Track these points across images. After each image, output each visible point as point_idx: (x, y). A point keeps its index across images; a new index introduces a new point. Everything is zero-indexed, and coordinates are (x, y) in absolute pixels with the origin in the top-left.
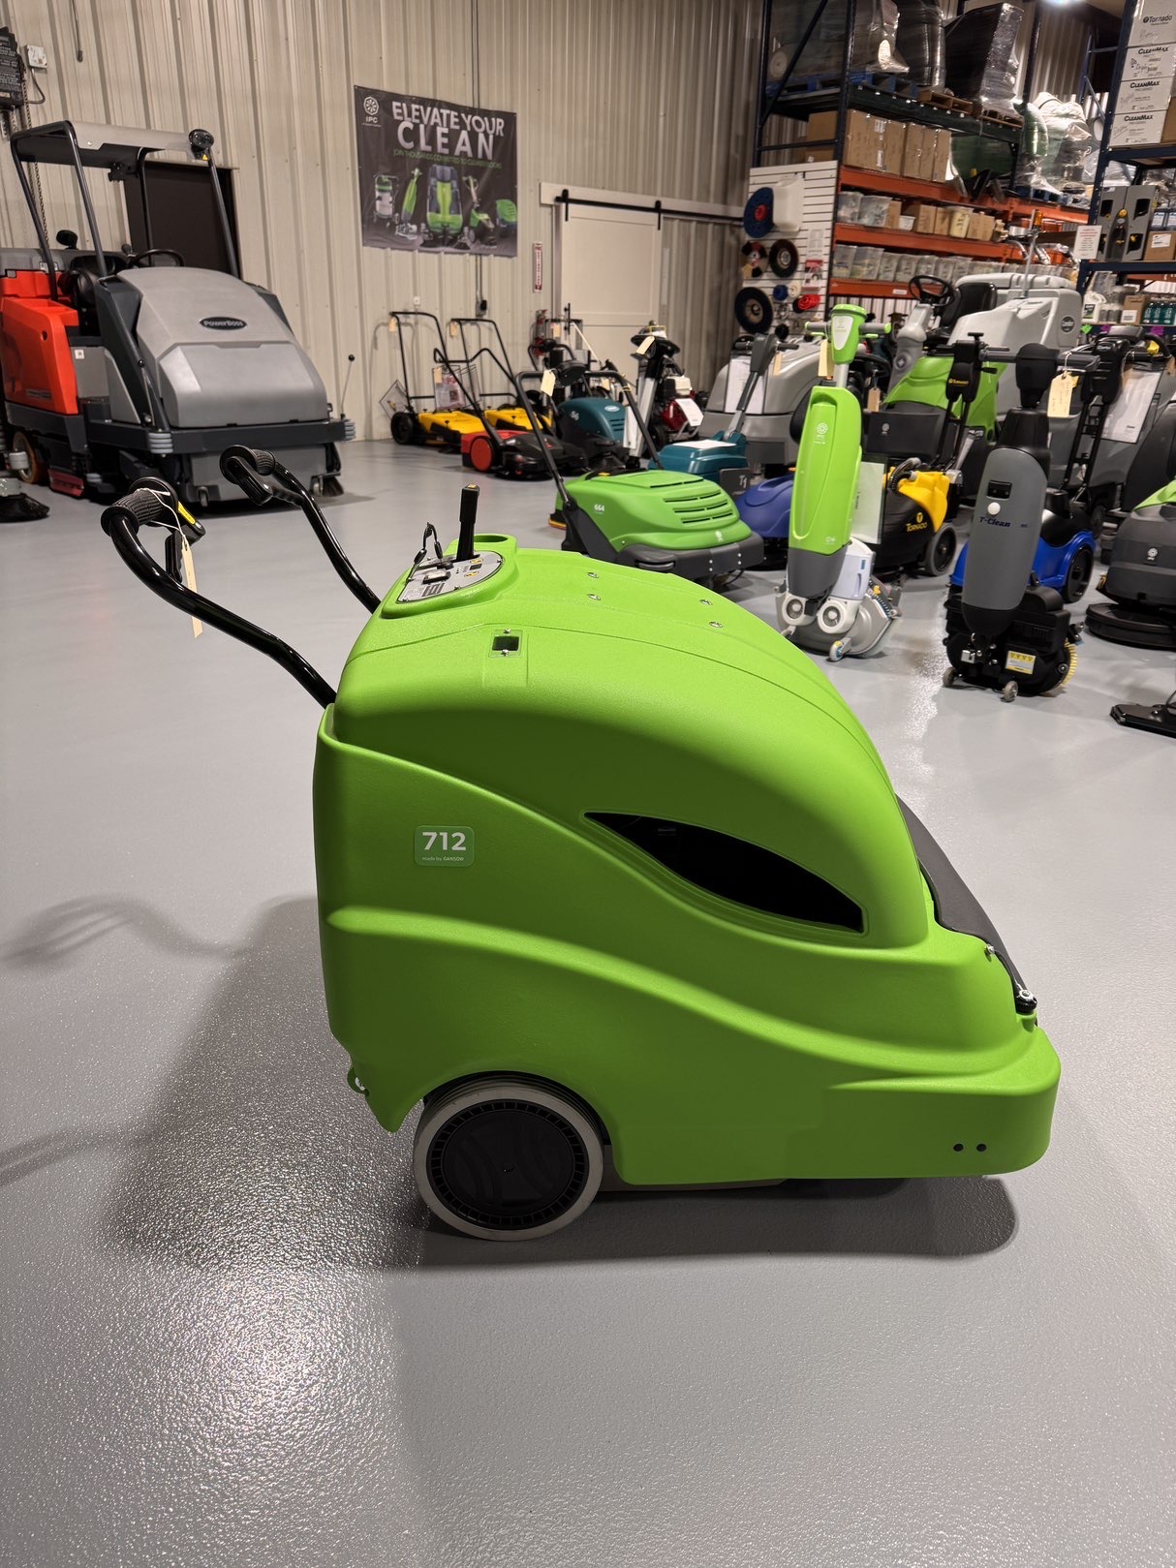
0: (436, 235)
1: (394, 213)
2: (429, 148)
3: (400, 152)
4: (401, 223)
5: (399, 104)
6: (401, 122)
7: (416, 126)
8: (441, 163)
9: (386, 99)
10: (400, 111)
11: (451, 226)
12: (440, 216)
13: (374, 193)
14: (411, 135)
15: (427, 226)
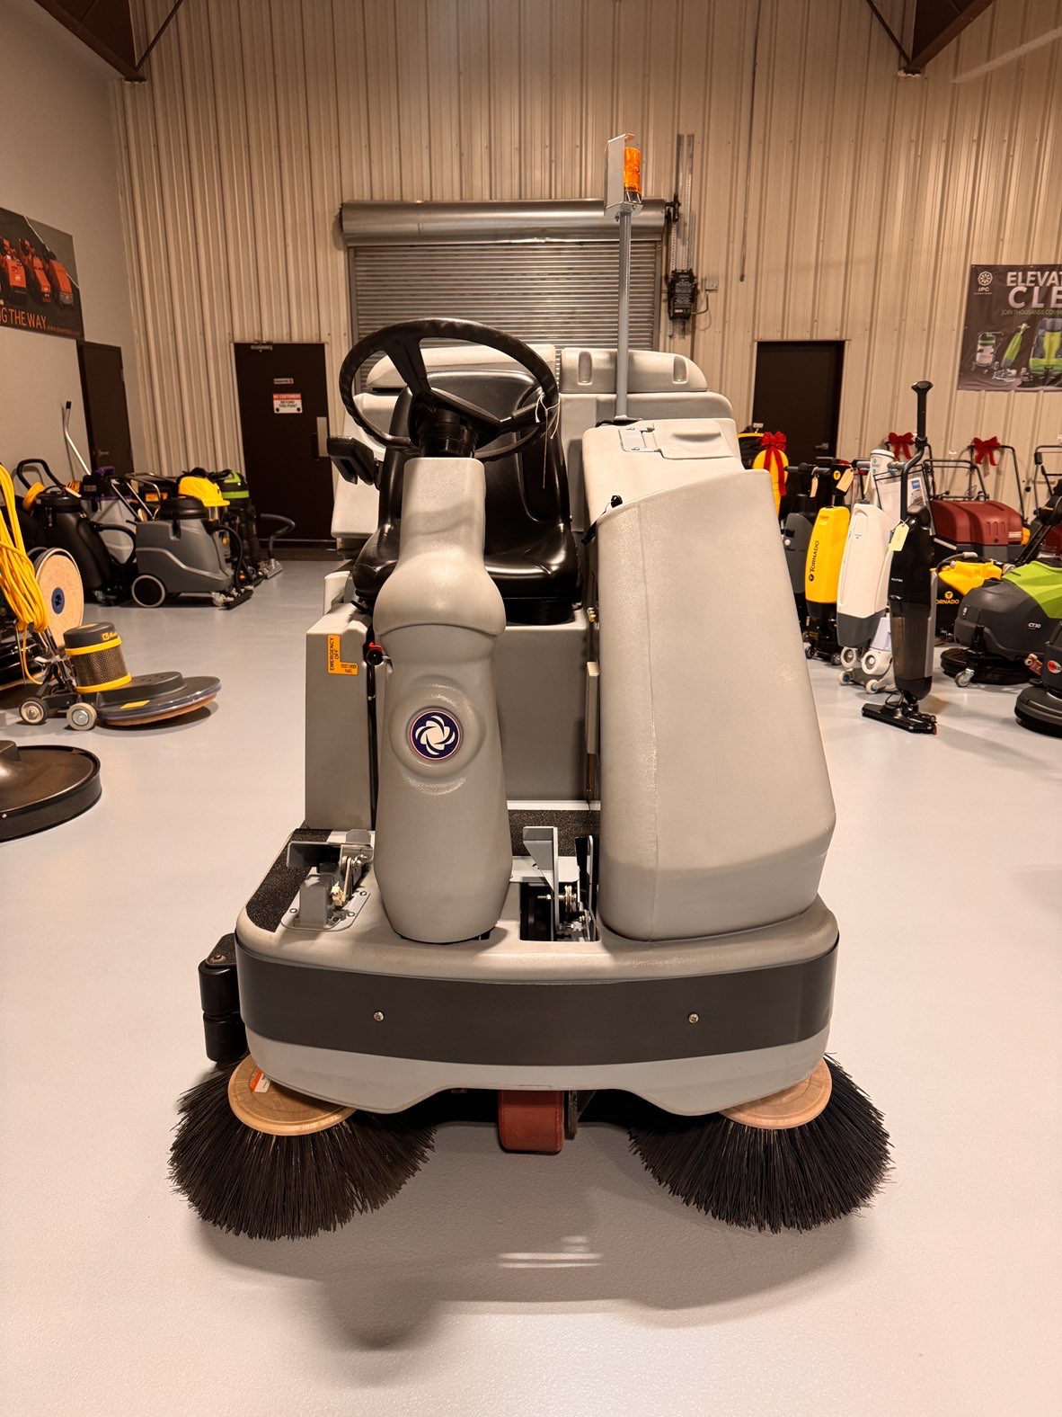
0: (1036, 377)
1: (994, 362)
2: (1042, 305)
3: (1009, 312)
4: (1000, 368)
5: (1015, 273)
6: (1013, 287)
7: (1030, 289)
8: (1053, 317)
9: (999, 272)
10: (1014, 279)
11: (1055, 368)
12: (1044, 361)
13: (976, 348)
14: (1024, 297)
15: (1028, 370)
